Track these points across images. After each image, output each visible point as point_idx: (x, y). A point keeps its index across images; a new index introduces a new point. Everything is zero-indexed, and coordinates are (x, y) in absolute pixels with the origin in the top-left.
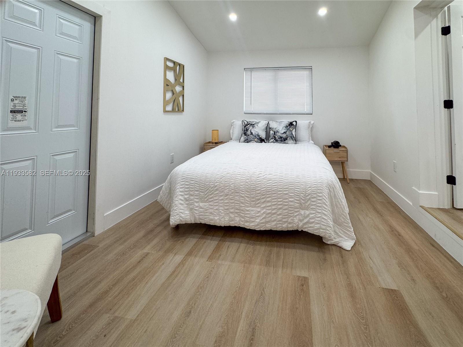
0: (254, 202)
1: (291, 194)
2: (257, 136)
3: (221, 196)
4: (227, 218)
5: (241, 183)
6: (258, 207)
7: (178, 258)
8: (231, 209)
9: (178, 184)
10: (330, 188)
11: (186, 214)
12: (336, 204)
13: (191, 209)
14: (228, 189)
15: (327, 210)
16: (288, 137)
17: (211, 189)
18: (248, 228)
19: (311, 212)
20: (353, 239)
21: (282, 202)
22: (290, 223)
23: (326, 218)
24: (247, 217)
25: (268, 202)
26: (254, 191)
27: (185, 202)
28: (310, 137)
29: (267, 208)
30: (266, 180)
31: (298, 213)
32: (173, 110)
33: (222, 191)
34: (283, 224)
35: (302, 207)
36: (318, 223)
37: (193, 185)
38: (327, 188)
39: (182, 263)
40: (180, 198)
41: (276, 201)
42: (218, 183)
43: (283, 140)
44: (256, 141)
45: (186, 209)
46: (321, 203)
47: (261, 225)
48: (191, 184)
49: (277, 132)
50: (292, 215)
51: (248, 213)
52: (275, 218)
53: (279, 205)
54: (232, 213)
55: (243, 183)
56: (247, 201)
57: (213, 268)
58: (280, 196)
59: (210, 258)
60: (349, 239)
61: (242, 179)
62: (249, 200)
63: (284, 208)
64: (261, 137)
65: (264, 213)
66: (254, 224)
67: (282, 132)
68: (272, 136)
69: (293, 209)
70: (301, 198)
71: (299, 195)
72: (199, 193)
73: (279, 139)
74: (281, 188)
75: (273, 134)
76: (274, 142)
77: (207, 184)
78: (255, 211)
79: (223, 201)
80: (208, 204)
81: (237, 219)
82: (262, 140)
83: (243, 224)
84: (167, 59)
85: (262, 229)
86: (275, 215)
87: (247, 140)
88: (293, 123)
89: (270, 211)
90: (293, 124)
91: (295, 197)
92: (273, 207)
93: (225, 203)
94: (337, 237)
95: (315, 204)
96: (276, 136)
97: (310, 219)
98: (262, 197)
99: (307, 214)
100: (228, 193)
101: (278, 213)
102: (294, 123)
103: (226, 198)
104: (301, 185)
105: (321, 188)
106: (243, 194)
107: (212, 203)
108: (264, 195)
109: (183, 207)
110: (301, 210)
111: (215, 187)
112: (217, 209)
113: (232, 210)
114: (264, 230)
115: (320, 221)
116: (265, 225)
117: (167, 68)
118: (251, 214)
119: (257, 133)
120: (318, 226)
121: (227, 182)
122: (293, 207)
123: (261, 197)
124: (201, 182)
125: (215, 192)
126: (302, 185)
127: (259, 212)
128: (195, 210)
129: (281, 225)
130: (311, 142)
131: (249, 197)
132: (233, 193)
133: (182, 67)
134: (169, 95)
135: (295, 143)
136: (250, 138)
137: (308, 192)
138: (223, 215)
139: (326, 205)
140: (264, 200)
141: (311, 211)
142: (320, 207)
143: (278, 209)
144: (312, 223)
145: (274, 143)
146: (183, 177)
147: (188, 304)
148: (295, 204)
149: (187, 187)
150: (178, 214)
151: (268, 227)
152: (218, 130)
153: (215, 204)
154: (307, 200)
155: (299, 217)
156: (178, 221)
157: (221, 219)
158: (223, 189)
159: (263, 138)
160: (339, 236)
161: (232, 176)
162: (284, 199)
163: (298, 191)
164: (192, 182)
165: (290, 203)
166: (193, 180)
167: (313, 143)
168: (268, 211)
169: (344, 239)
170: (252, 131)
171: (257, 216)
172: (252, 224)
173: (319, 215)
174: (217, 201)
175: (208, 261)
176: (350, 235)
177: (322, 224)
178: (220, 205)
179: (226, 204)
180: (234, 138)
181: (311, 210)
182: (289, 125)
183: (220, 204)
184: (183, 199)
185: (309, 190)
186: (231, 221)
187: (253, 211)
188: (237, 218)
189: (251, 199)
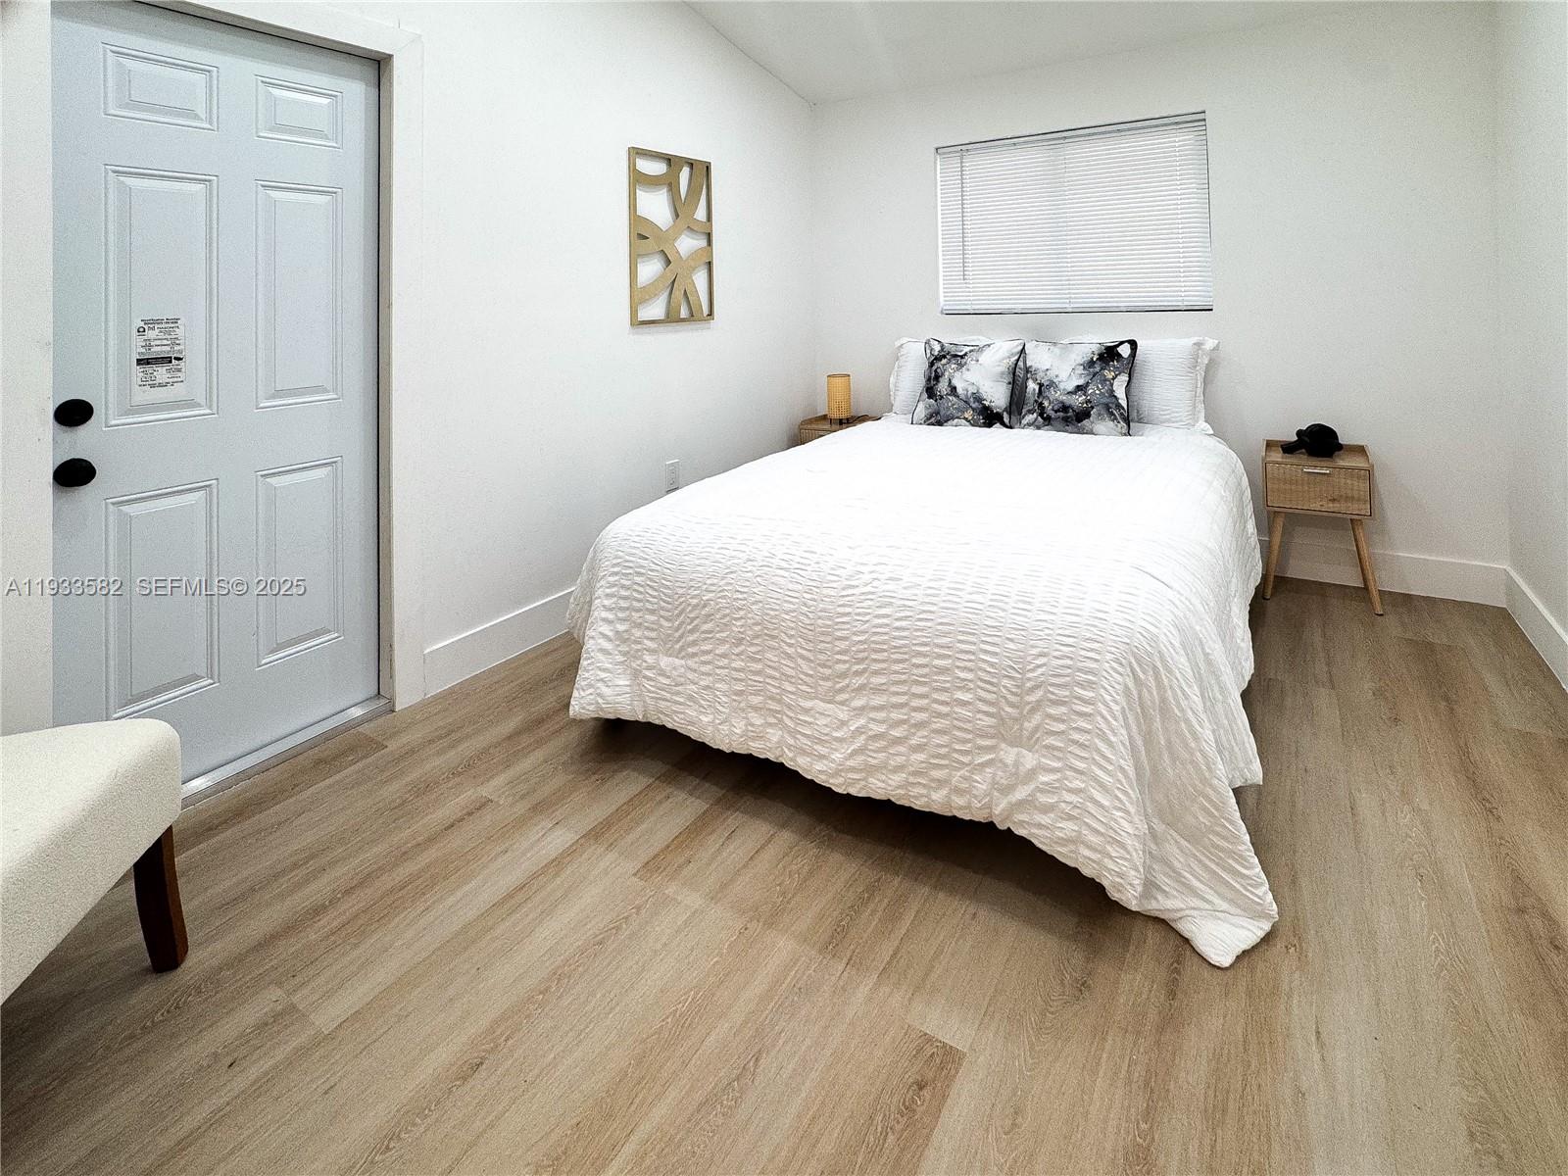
0: (829, 684)
1: (962, 675)
2: (972, 399)
3: (723, 641)
4: (739, 727)
5: (786, 601)
6: (842, 703)
7: (559, 839)
8: (751, 694)
9: (602, 583)
10: (1138, 670)
11: (617, 689)
12: (1169, 742)
13: (636, 674)
14: (742, 618)
15: (1110, 768)
16: (1092, 408)
17: (690, 612)
18: (809, 777)
19: (1043, 760)
20: (1259, 914)
21: (926, 701)
22: (958, 791)
23: (1106, 803)
24: (804, 735)
25: (878, 690)
26: (829, 639)
27: (619, 645)
28: (1201, 407)
29: (872, 715)
30: (870, 603)
31: (992, 756)
32: (671, 318)
33: (726, 625)
34: (936, 790)
35: (1007, 731)
36: (1070, 818)
37: (641, 589)
38: (1120, 669)
39: (558, 863)
40: (601, 629)
41: (904, 694)
42: (713, 595)
43: (1072, 418)
44: (970, 418)
45: (620, 669)
46: (1087, 732)
47: (850, 775)
48: (636, 587)
49: (1052, 384)
50: (965, 759)
51: (806, 722)
52: (900, 760)
53: (915, 709)
54: (756, 709)
55: (791, 602)
56: (803, 673)
57: (638, 908)
58: (922, 676)
59: (651, 867)
60: (1233, 910)
61: (790, 586)
62: (811, 673)
63: (934, 726)
64: (987, 403)
65: (859, 731)
66: (825, 768)
67: (1071, 387)
68: (1032, 401)
69: (970, 736)
70: (1005, 698)
71: (995, 680)
72: (658, 620)
73: (1056, 412)
74: (925, 644)
75: (1034, 395)
76: (1036, 423)
77: (681, 591)
78: (829, 719)
79: (726, 661)
80: (683, 662)
81: (774, 735)
82: (989, 417)
83: (791, 760)
84: (637, 153)
85: (853, 791)
86: (902, 749)
87: (938, 413)
88: (1119, 349)
89: (882, 729)
90: (1120, 355)
91: (979, 687)
92: (895, 715)
93: (735, 669)
94: (1178, 891)
95: (1063, 732)
96: (1046, 404)
97: (1039, 790)
98: (856, 668)
99: (1028, 767)
100: (742, 633)
101: (913, 742)
102: (1125, 351)
103: (737, 651)
104: (1008, 639)
105: (1094, 665)
106: (790, 645)
107: (696, 663)
108: (863, 660)
109: (611, 663)
110: (1003, 746)
111: (705, 606)
112: (707, 688)
113: (756, 700)
114: (860, 795)
115: (1079, 811)
116: (864, 779)
117: (637, 179)
118: (816, 727)
119: (972, 390)
120: (1069, 828)
121: (741, 592)
122: (968, 726)
123: (849, 669)
124: (664, 582)
125: (705, 623)
126: (1011, 640)
127: (843, 723)
128: (644, 677)
129: (924, 792)
130: (1202, 425)
131: (812, 661)
132: (757, 637)
133: (702, 171)
134: (650, 269)
135: (1124, 431)
136: (948, 408)
137: (1030, 675)
138: (727, 711)
139: (1110, 744)
140: (861, 680)
141: (1044, 756)
142: (1082, 746)
143: (915, 725)
144: (1046, 809)
145: (1038, 428)
146: (617, 557)
147: (491, 1030)
148: (979, 716)
149: (624, 593)
150: (590, 686)
151: (878, 787)
152: (849, 376)
153: (704, 669)
154: (1028, 708)
155: (995, 774)
156: (591, 708)
157: (719, 724)
158: (728, 618)
159: (997, 407)
160: (1184, 884)
161: (759, 573)
162: (936, 690)
163: (992, 665)
164: (638, 579)
165: (956, 709)
166: (642, 574)
167: (1212, 432)
168: (875, 728)
169: (1207, 906)
170: (955, 382)
171: (837, 739)
172: (819, 766)
173: (1078, 784)
174: (708, 658)
175: (638, 876)
176: (1243, 894)
177: (1087, 824)
178: (718, 675)
179: (735, 674)
180: (897, 405)
181: (1045, 753)
182: (1101, 357)
183: (718, 671)
184: (610, 634)
185: (1039, 666)
186: (753, 739)
187: (825, 715)
188: (771, 731)
189: (819, 668)
